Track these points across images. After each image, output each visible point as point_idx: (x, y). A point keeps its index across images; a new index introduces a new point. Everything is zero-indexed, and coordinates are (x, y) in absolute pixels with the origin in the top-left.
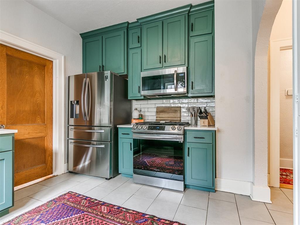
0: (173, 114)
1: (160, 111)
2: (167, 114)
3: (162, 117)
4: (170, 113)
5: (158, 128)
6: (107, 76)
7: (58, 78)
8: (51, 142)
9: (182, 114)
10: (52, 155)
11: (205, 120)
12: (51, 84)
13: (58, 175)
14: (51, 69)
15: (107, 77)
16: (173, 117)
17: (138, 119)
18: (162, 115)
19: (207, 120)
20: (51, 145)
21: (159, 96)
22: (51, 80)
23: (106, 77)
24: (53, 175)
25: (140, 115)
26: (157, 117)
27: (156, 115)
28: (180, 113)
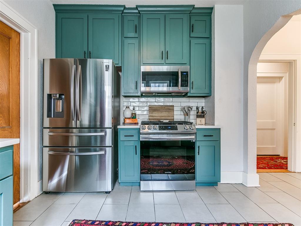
0: (167, 113)
1: (152, 109)
2: (160, 113)
3: (155, 116)
4: (163, 112)
5: (170, 127)
6: (109, 65)
7: (29, 59)
8: (18, 154)
9: (175, 113)
10: (19, 172)
11: (202, 119)
12: (18, 66)
13: (31, 200)
14: (18, 45)
15: (109, 67)
16: (166, 116)
17: (130, 118)
18: (155, 114)
19: (204, 119)
20: (17, 158)
21: (158, 93)
22: (18, 60)
23: (106, 67)
24: (21, 201)
25: (133, 114)
26: (149, 116)
27: (148, 114)
28: (174, 112)
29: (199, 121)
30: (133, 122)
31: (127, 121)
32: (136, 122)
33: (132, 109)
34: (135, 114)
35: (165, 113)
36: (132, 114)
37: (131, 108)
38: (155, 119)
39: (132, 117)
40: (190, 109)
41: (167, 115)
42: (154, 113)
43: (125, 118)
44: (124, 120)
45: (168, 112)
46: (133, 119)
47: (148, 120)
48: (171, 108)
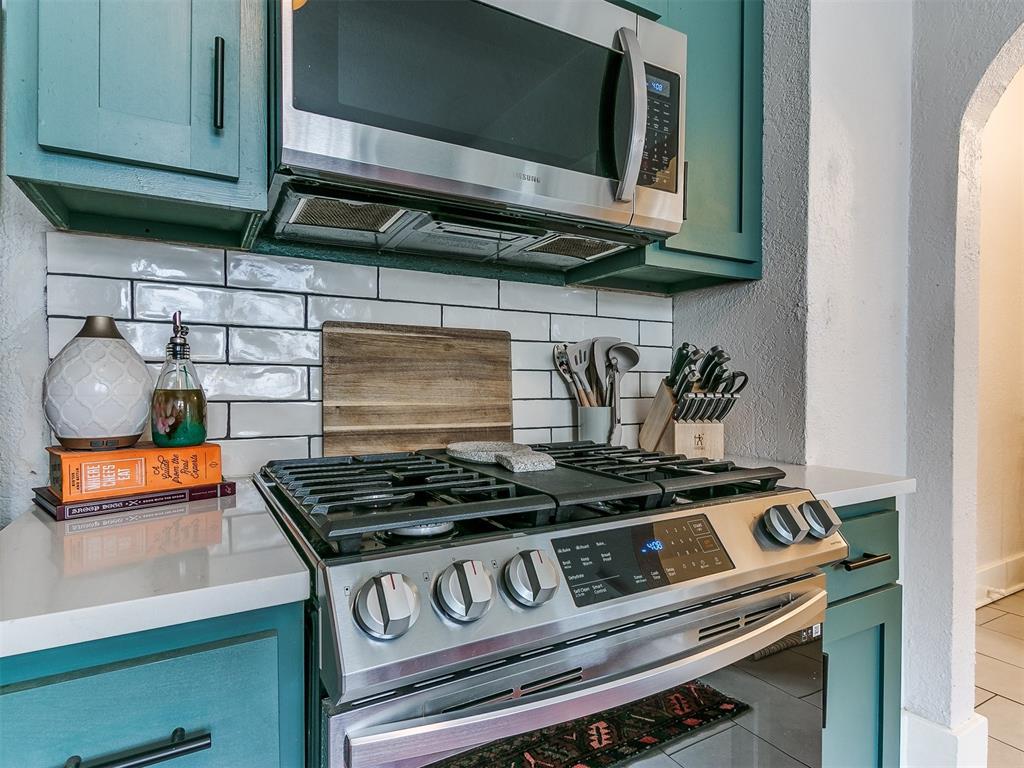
0: (468, 386)
1: (355, 356)
3: (379, 413)
9: (519, 384)
11: (707, 424)
16: (462, 410)
17: (131, 443)
18: (382, 394)
19: (719, 427)
25: (172, 395)
26: (325, 413)
27: (316, 392)
28: (509, 379)
29: (692, 442)
30: (169, 484)
31: (96, 477)
32: (206, 477)
33: (160, 352)
34: (197, 397)
35: (450, 383)
36: (161, 399)
37: (148, 341)
38: (382, 435)
39: (162, 430)
40: (620, 361)
41: (467, 404)
42: (371, 383)
43: (68, 445)
44: (56, 467)
45: (471, 377)
46: (169, 454)
47: (316, 454)
48: (492, 349)
